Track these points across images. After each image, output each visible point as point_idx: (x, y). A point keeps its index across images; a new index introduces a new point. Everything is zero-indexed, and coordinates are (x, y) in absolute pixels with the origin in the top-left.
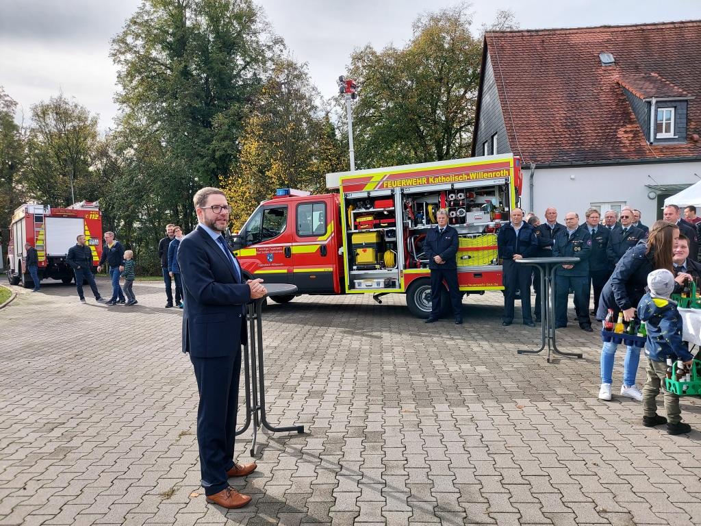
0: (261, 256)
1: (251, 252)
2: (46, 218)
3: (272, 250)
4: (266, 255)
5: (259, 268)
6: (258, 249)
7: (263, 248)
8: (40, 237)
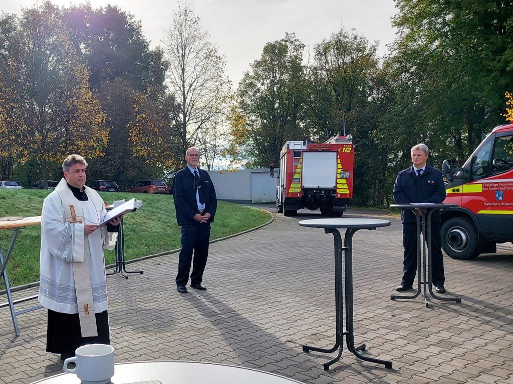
0: (488, 194)
1: (476, 188)
2: (304, 153)
3: (503, 187)
4: (494, 193)
5: (486, 208)
6: (484, 185)
7: (491, 183)
8: (298, 170)
